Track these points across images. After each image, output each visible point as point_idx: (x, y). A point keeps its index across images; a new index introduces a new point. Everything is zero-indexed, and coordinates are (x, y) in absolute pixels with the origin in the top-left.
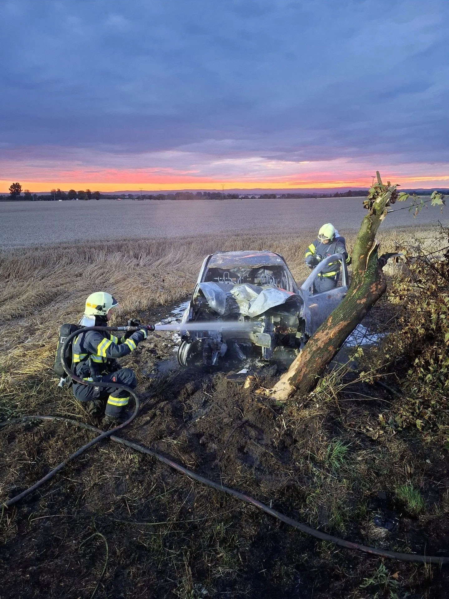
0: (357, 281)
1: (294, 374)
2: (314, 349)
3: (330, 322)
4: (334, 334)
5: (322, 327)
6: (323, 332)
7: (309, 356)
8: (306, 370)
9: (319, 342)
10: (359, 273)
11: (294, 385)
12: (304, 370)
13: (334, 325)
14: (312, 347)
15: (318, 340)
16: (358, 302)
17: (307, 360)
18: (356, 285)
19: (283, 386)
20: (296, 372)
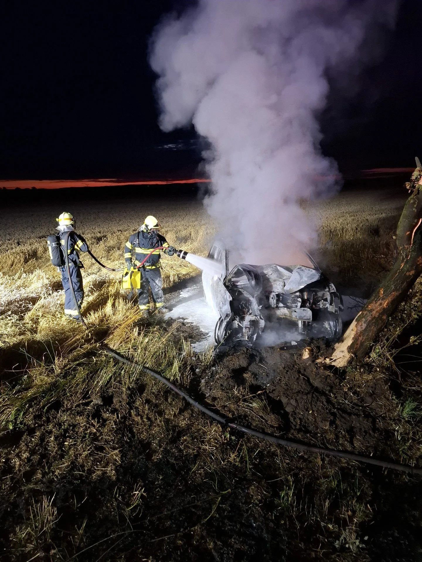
0: (404, 255)
1: (351, 342)
2: (369, 318)
3: (382, 293)
4: (388, 304)
5: (374, 299)
6: (376, 303)
7: (364, 326)
8: (363, 339)
9: (374, 312)
10: (405, 248)
11: (352, 353)
12: (361, 338)
13: (386, 295)
14: (367, 317)
15: (371, 311)
16: (407, 274)
17: (363, 329)
18: (403, 259)
19: (341, 355)
20: (353, 341)
